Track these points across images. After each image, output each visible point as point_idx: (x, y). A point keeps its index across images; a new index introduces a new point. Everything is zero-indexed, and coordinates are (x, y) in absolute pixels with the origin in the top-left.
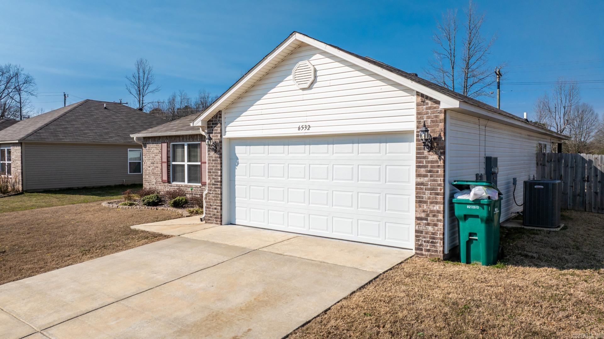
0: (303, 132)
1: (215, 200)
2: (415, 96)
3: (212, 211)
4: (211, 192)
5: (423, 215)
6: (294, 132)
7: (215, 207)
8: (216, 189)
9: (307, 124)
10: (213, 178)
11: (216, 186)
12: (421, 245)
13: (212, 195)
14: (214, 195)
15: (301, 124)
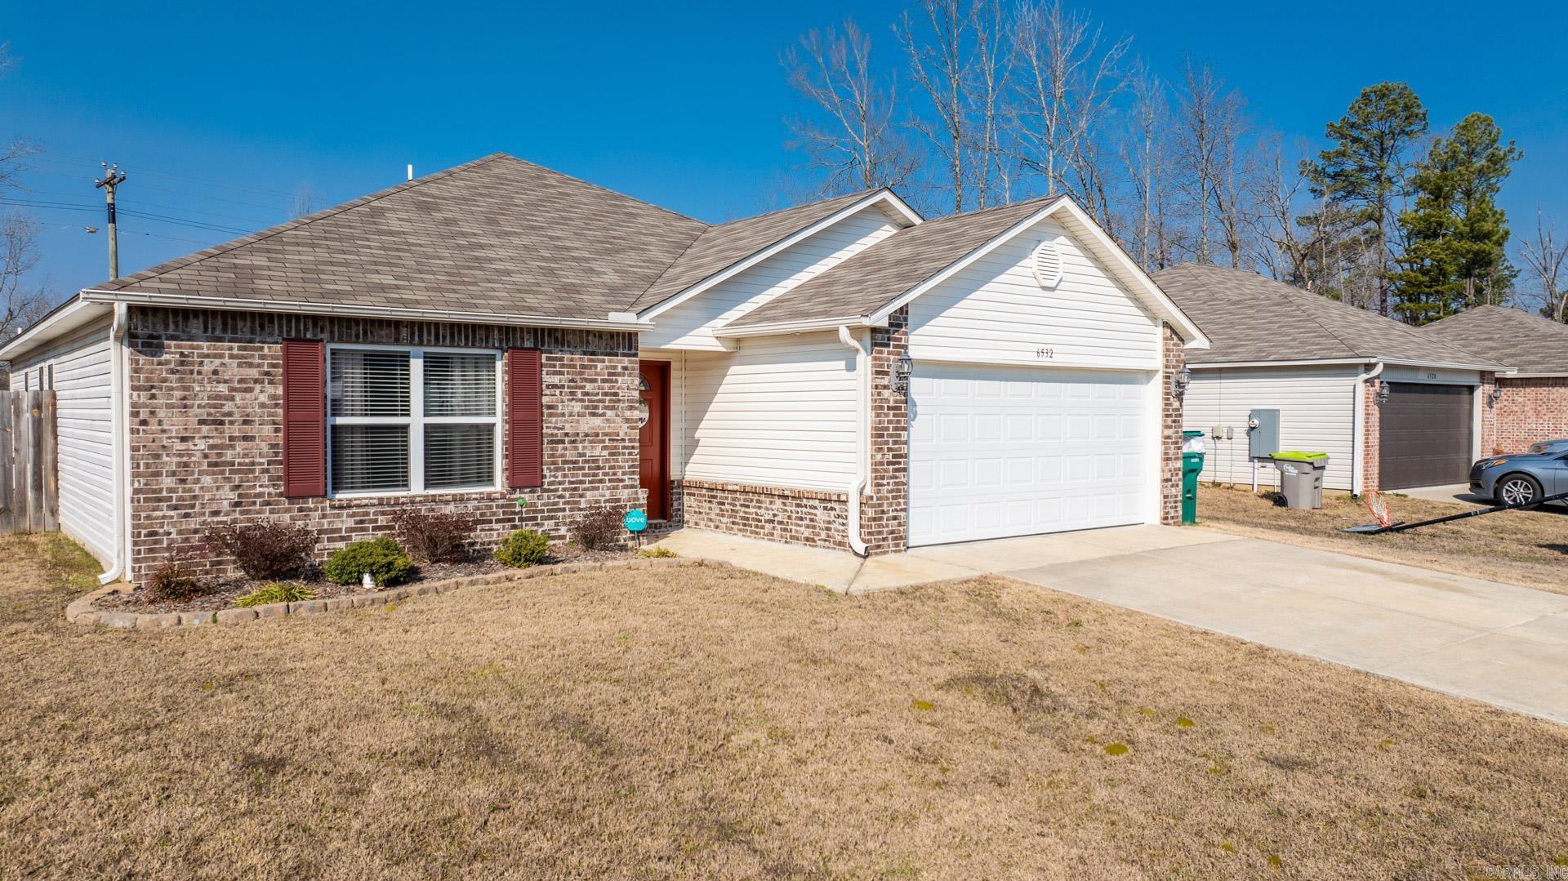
0: (1045, 361)
1: (894, 498)
2: (1161, 328)
3: (887, 526)
4: (885, 482)
5: (1168, 476)
6: (1029, 358)
7: (895, 514)
8: (897, 474)
9: (1049, 347)
10: (890, 450)
11: (897, 466)
12: (1167, 513)
13: (886, 487)
14: (891, 487)
15: (1041, 347)
